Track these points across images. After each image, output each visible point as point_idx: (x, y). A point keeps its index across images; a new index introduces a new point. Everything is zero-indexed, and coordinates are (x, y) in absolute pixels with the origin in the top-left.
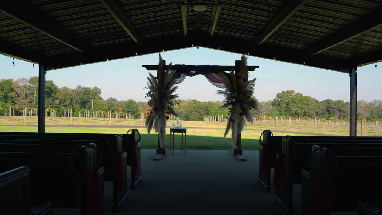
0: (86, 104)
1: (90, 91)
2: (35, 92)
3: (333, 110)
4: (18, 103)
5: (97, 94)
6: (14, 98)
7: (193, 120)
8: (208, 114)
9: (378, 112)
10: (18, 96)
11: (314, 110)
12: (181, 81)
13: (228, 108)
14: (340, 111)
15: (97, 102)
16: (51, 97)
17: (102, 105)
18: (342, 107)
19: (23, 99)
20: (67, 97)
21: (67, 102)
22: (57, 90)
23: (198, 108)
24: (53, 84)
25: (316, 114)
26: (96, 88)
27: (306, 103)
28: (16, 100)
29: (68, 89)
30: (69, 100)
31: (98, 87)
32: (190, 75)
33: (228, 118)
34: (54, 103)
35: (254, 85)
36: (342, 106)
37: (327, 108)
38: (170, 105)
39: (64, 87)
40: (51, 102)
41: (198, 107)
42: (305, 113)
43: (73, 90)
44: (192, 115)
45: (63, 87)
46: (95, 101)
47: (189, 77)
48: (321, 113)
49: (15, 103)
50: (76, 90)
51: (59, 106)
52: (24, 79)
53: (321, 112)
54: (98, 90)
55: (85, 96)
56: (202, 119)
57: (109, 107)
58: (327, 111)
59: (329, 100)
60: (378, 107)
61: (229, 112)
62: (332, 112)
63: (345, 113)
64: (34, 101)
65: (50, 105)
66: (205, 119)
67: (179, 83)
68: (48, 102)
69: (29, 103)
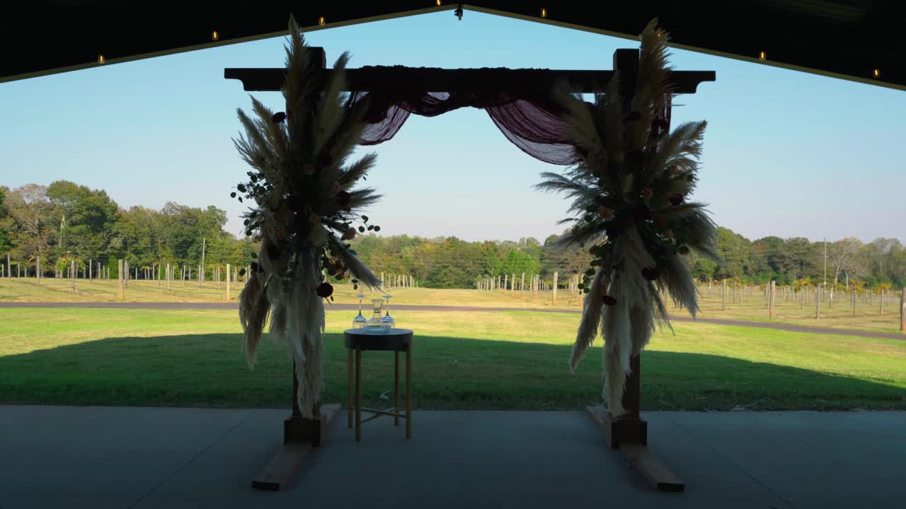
0: (188, 247)
1: (199, 216)
2: (63, 219)
3: (783, 262)
4: (21, 246)
5: (216, 222)
6: (10, 233)
7: (449, 286)
8: (486, 272)
9: (888, 266)
10: (19, 227)
11: (739, 263)
12: (387, 131)
13: (589, 245)
14: (801, 264)
15: (215, 243)
16: (104, 230)
17: (228, 251)
18: (805, 254)
19: (34, 235)
20: (142, 230)
21: (142, 244)
22: (116, 214)
23: (462, 256)
24: (107, 199)
25: (742, 271)
26: (212, 209)
27: (722, 244)
28: (14, 239)
29: (145, 213)
30: (147, 239)
31: (218, 207)
32: (425, 110)
33: (586, 291)
34: (109, 246)
35: (695, 150)
36: (807, 251)
37: (770, 258)
38: (338, 234)
39: (135, 207)
40: (102, 243)
41: (460, 255)
42: (717, 269)
43: (156, 215)
44: (446, 274)
45: (133, 206)
46: (210, 240)
47: (421, 117)
48: (754, 269)
49: (13, 245)
50: (163, 213)
51: (123, 252)
52: (35, 186)
53: (756, 267)
54: (219, 214)
55: (186, 229)
56: (472, 284)
57: (244, 255)
58: (769, 264)
59: (773, 237)
60: (890, 254)
61: (593, 264)
62: (781, 266)
63: (813, 267)
64: (60, 241)
65: (100, 249)
66: (479, 284)
67: (379, 141)
68: (94, 244)
69: (49, 246)
